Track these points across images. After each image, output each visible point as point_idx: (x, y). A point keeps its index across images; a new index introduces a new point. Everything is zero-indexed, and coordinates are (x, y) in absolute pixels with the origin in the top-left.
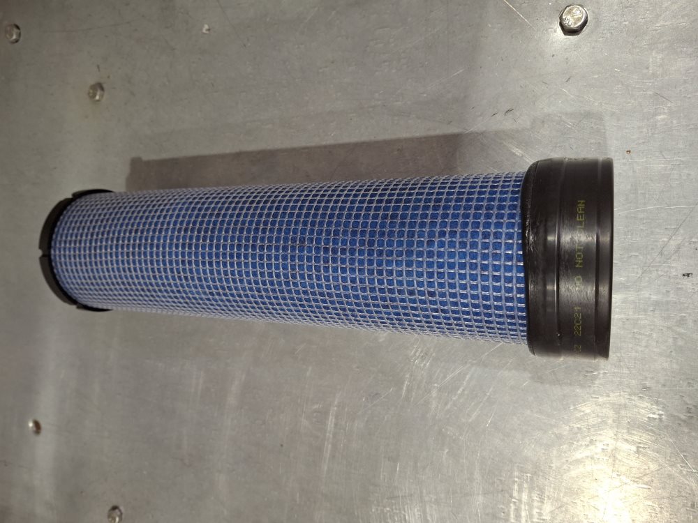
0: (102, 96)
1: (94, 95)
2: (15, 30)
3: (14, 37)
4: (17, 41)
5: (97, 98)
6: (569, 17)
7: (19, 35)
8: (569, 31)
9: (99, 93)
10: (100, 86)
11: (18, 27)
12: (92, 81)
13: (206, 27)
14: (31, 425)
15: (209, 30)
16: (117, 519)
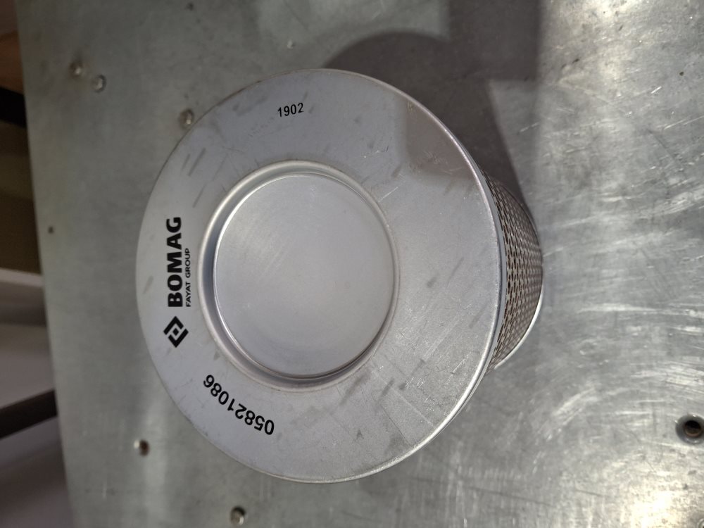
0: (192, 120)
1: (185, 120)
2: (101, 80)
3: (100, 86)
4: (102, 89)
5: (189, 122)
7: (104, 83)
9: (190, 116)
10: (188, 113)
11: (102, 77)
12: (182, 108)
13: (290, 44)
14: (137, 445)
15: (293, 45)
16: (242, 520)
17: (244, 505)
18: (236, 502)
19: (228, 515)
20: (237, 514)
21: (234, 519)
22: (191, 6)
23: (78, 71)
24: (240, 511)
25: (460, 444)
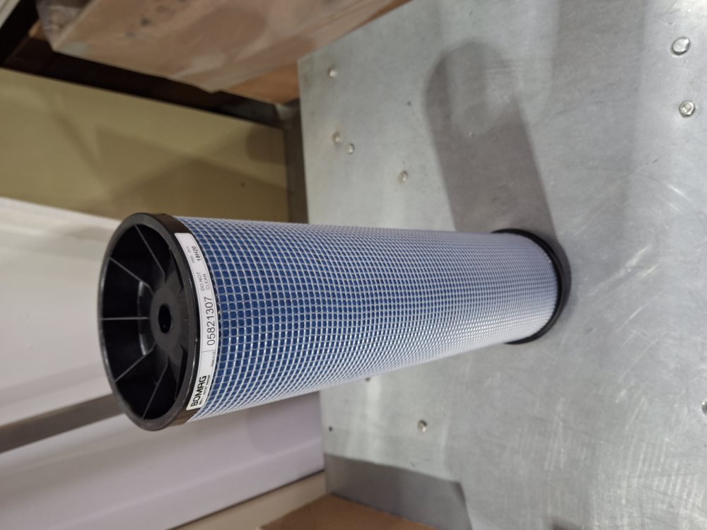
0: (407, 177)
1: (403, 177)
2: (351, 147)
3: (351, 151)
4: (351, 153)
5: (404, 179)
6: (684, 109)
7: (354, 149)
8: (685, 116)
9: (405, 175)
10: (405, 173)
11: (352, 145)
12: (400, 170)
13: (471, 134)
15: (473, 135)
16: (424, 429)
17: (426, 420)
18: (421, 417)
19: (416, 424)
20: (422, 425)
21: (419, 427)
22: (409, 104)
23: (338, 140)
24: (424, 423)
25: (562, 399)
